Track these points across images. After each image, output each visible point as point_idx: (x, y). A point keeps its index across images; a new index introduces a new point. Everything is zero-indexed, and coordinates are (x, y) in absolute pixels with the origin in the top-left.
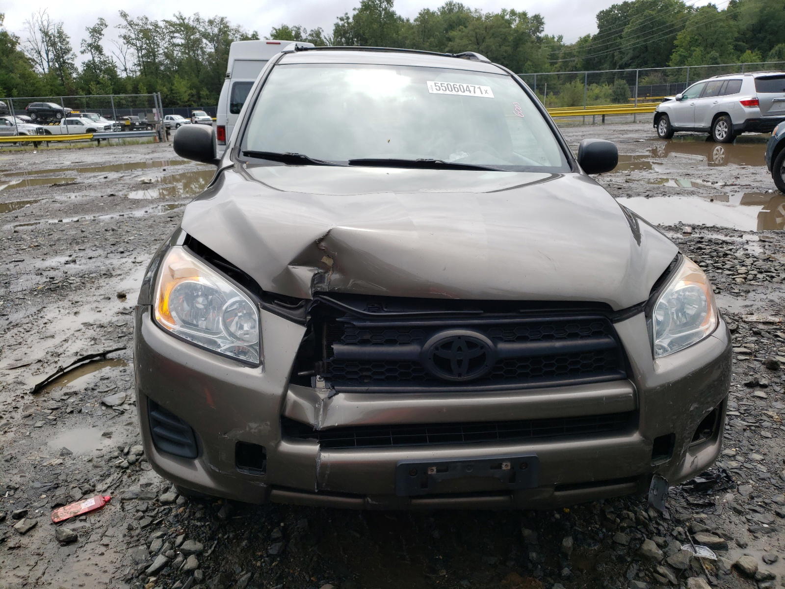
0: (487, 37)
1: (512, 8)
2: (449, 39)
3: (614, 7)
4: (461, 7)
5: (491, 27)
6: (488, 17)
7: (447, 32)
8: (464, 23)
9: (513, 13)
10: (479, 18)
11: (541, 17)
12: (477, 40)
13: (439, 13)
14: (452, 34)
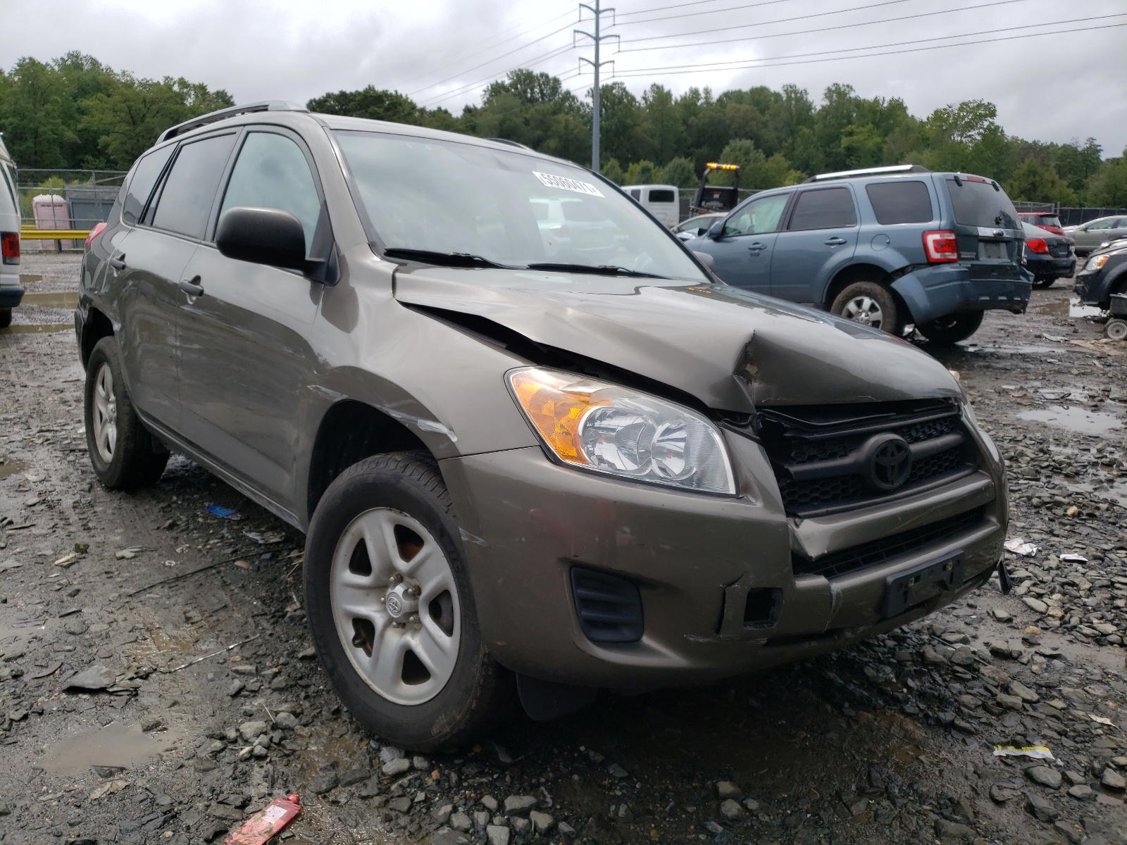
0: (148, 115)
1: (180, 77)
2: (82, 112)
3: (329, 96)
4: (95, 63)
5: (153, 102)
6: (145, 85)
7: (75, 99)
8: (106, 89)
9: (183, 83)
10: (129, 85)
11: (229, 94)
12: (132, 117)
13: (56, 68)
14: (85, 103)
